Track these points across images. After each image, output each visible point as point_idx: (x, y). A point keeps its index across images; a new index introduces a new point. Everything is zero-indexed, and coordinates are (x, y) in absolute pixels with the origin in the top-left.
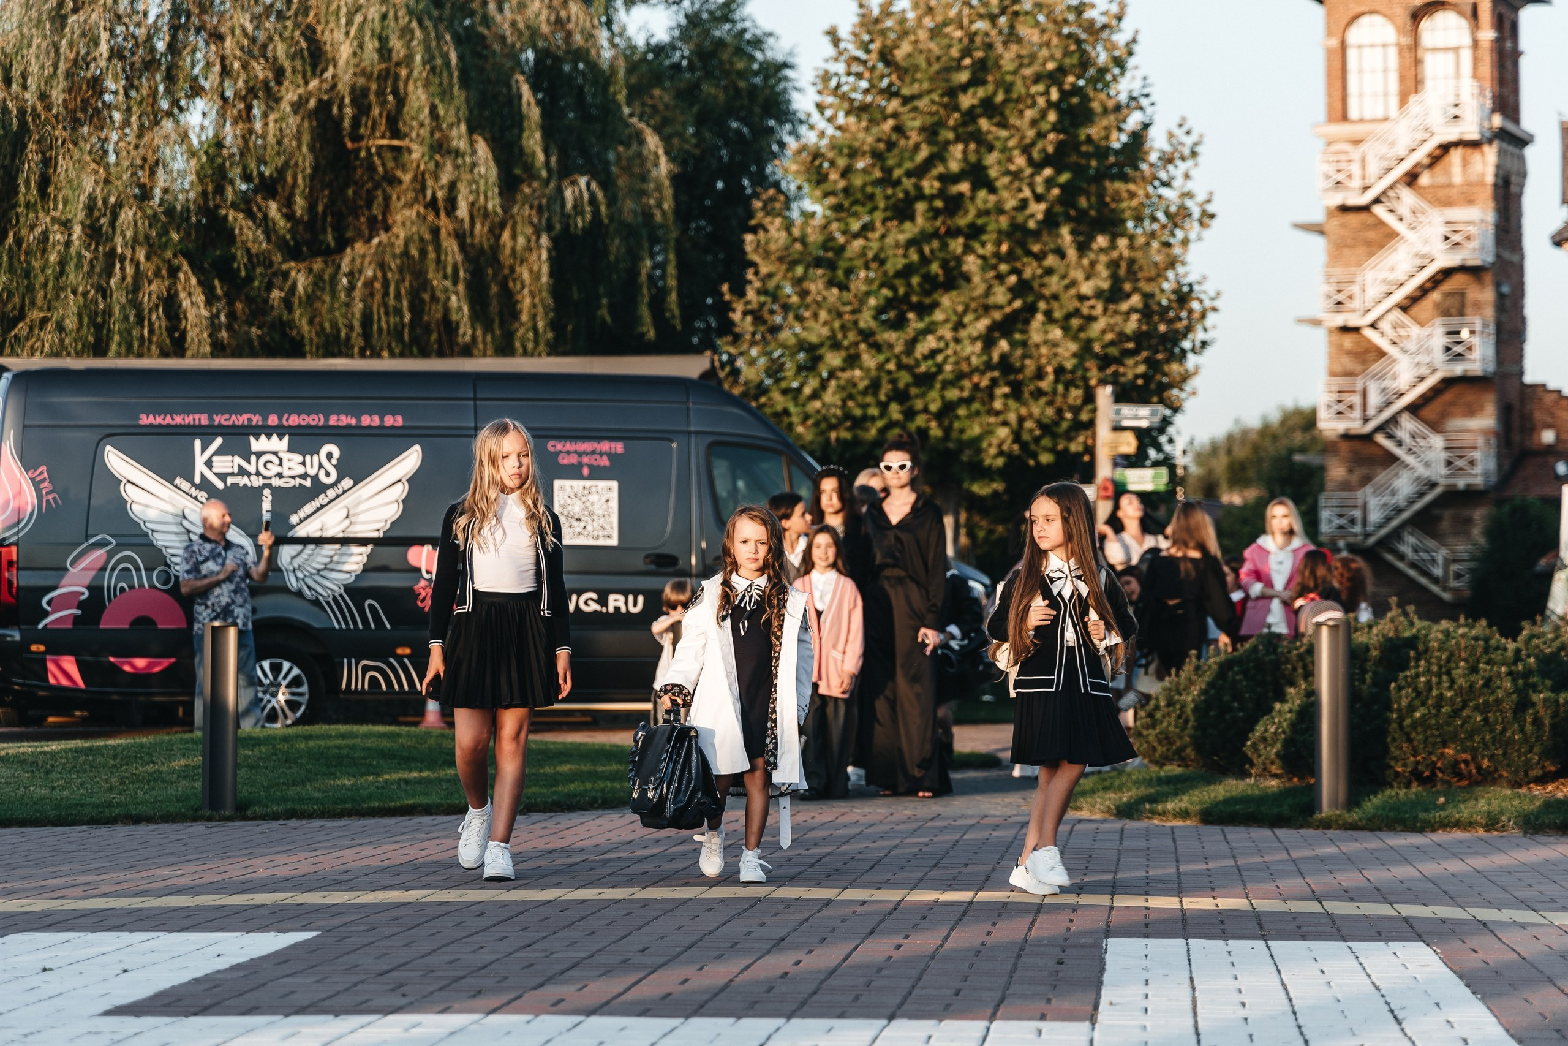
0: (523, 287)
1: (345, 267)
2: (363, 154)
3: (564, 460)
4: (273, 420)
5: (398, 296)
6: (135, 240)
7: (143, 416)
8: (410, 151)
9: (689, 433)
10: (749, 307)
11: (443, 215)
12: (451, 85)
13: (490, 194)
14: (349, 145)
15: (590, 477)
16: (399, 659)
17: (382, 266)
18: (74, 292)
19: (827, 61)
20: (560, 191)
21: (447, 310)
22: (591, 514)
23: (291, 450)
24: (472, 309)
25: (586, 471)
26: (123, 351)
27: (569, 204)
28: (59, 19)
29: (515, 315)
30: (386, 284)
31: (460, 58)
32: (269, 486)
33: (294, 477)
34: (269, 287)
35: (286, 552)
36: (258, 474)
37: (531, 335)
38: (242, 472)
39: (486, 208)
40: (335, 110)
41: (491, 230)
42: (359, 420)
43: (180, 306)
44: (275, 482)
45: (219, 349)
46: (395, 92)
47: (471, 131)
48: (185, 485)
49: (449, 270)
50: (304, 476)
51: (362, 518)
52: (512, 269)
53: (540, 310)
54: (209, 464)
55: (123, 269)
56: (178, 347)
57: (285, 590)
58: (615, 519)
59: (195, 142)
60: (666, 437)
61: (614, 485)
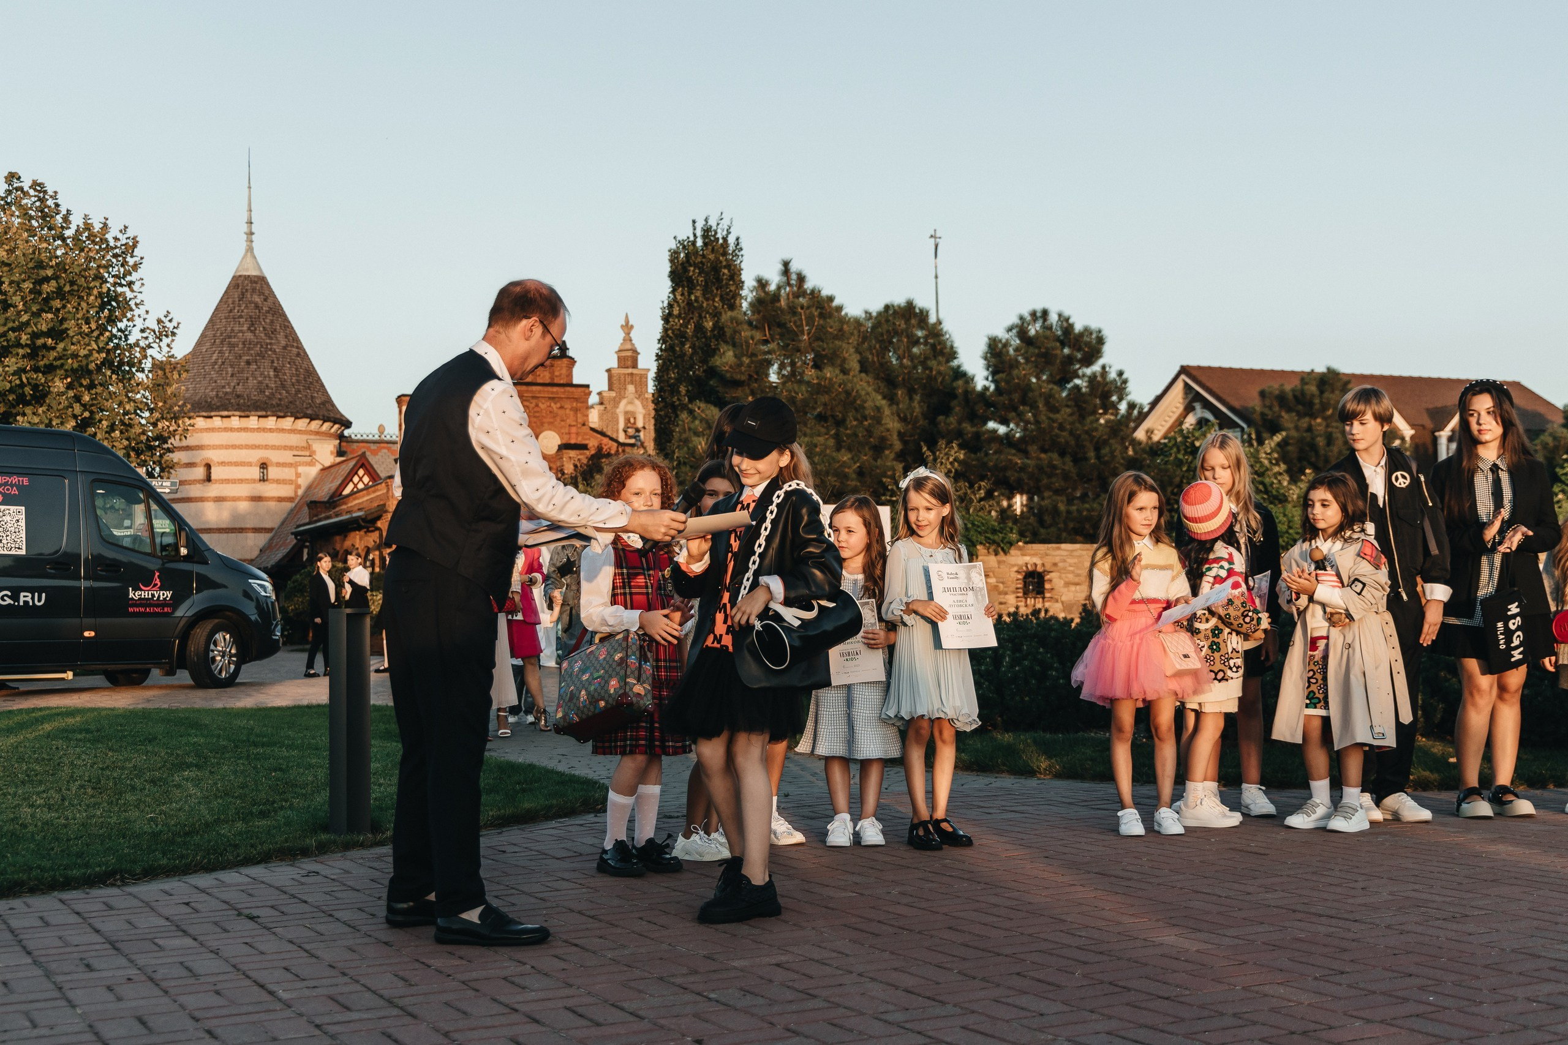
9: (76, 472)
15: (5, 503)
22: (5, 531)
58: (23, 534)
60: (59, 474)
61: (22, 509)
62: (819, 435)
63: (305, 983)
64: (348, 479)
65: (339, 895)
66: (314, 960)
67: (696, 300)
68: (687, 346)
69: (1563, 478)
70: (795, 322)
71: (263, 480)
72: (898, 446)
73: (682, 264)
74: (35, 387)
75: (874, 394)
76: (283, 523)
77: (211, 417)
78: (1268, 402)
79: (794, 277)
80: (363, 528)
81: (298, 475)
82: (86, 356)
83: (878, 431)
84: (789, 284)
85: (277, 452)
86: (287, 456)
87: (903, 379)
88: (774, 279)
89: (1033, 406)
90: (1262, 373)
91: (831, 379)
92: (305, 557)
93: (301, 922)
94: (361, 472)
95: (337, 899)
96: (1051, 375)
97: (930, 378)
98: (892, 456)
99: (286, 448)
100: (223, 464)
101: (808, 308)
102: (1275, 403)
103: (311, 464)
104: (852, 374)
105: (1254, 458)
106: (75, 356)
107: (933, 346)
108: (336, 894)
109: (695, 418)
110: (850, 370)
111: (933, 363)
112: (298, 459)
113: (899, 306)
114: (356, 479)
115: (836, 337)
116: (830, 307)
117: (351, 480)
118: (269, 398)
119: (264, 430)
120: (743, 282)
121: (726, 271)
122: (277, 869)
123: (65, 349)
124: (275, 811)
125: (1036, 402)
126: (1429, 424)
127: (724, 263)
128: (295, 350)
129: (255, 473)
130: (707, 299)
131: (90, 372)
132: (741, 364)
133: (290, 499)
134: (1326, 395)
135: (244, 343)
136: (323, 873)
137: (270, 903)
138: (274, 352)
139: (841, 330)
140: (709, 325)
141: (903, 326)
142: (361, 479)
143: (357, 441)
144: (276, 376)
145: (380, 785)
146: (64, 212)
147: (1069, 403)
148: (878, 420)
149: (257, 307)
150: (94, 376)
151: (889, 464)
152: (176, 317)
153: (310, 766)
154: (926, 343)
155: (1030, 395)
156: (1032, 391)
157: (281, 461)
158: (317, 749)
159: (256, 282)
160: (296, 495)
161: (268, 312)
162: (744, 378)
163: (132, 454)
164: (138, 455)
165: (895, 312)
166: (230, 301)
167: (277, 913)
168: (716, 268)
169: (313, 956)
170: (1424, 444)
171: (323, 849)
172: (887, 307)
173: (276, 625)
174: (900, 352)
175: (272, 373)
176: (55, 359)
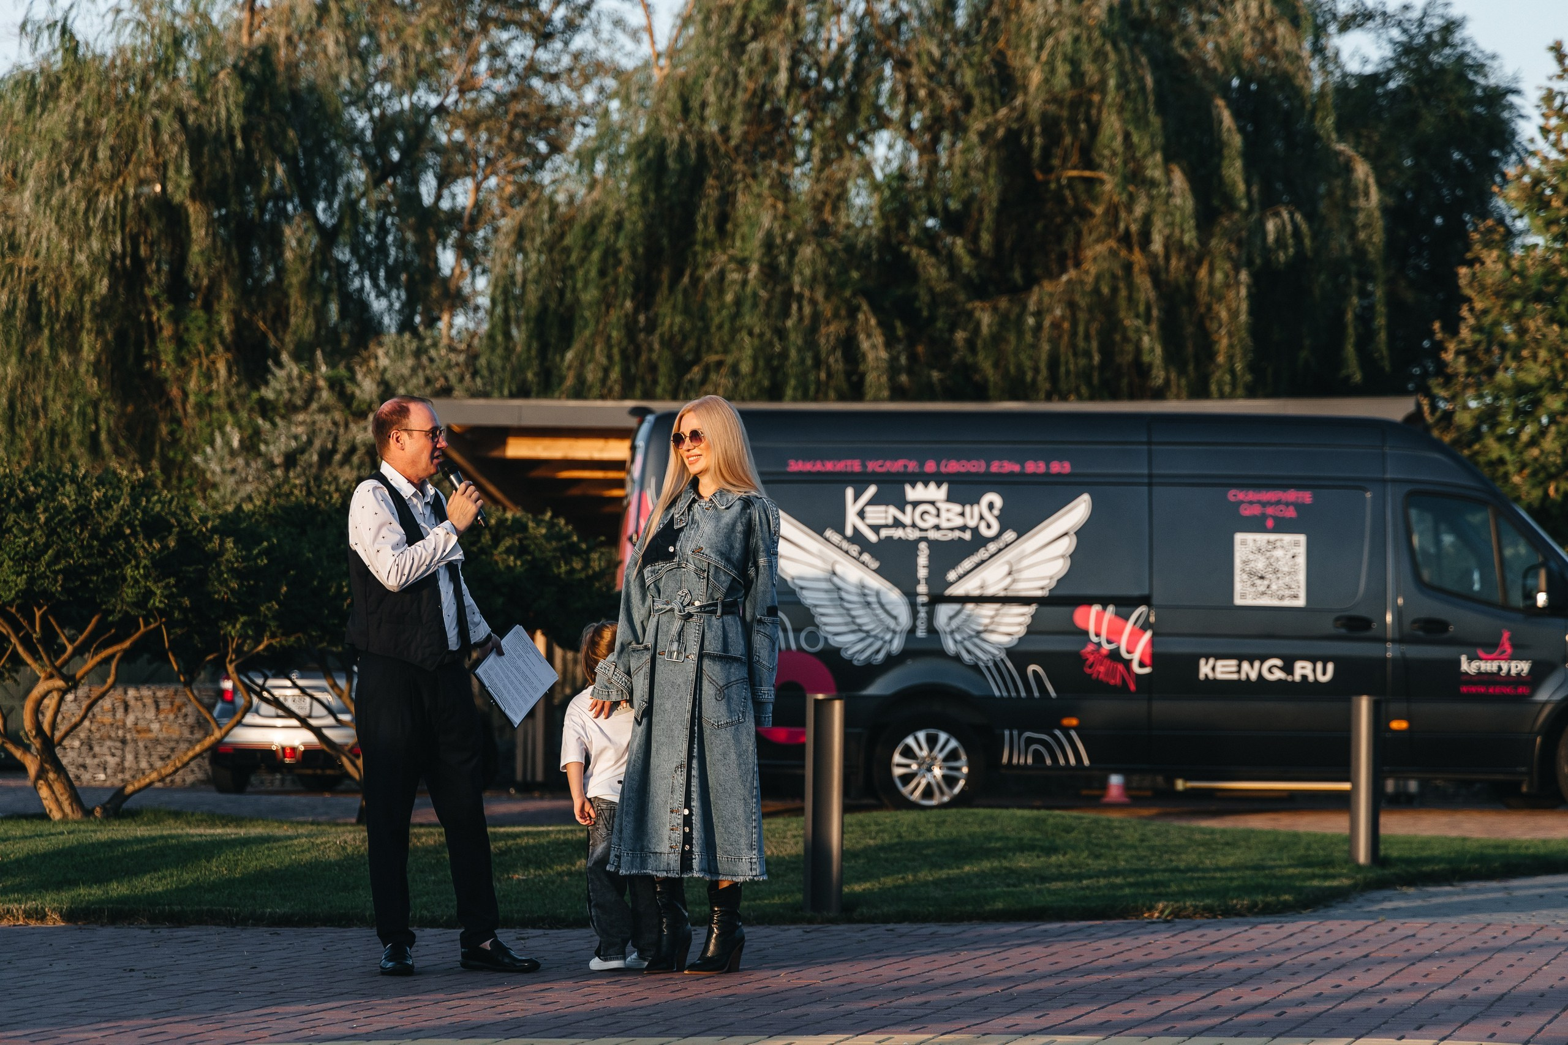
0: (1220, 326)
1: (1032, 307)
2: (1053, 186)
3: (1246, 511)
4: (930, 467)
5: (1087, 337)
6: (814, 278)
7: (792, 462)
8: (1102, 182)
9: (1384, 481)
10: (1463, 346)
11: (1137, 250)
12: (1146, 111)
13: (1186, 226)
14: (1040, 176)
15: (1275, 530)
16: (1065, 730)
17: (1072, 305)
18: (751, 334)
19: (1550, 78)
20: (1261, 225)
21: (1138, 350)
22: (1276, 571)
23: (950, 499)
24: (1165, 349)
25: (1270, 523)
26: (799, 394)
27: (1271, 238)
28: (738, 46)
29: (1211, 355)
30: (1074, 323)
31: (1158, 82)
32: (925, 539)
33: (952, 529)
34: (952, 329)
35: (944, 611)
36: (914, 525)
37: (1227, 378)
38: (897, 524)
39: (1181, 241)
40: (1025, 140)
41: (1188, 267)
42: (1023, 467)
43: (858, 347)
44: (933, 535)
45: (898, 393)
46: (1088, 120)
47: (1168, 159)
48: (836, 538)
49: (1142, 308)
50: (963, 528)
51: (1025, 574)
52: (1209, 308)
53: (1238, 352)
54: (861, 514)
55: (800, 309)
56: (857, 391)
57: (941, 653)
58: (1302, 577)
59: (879, 175)
60: (1358, 485)
61: (1302, 538)
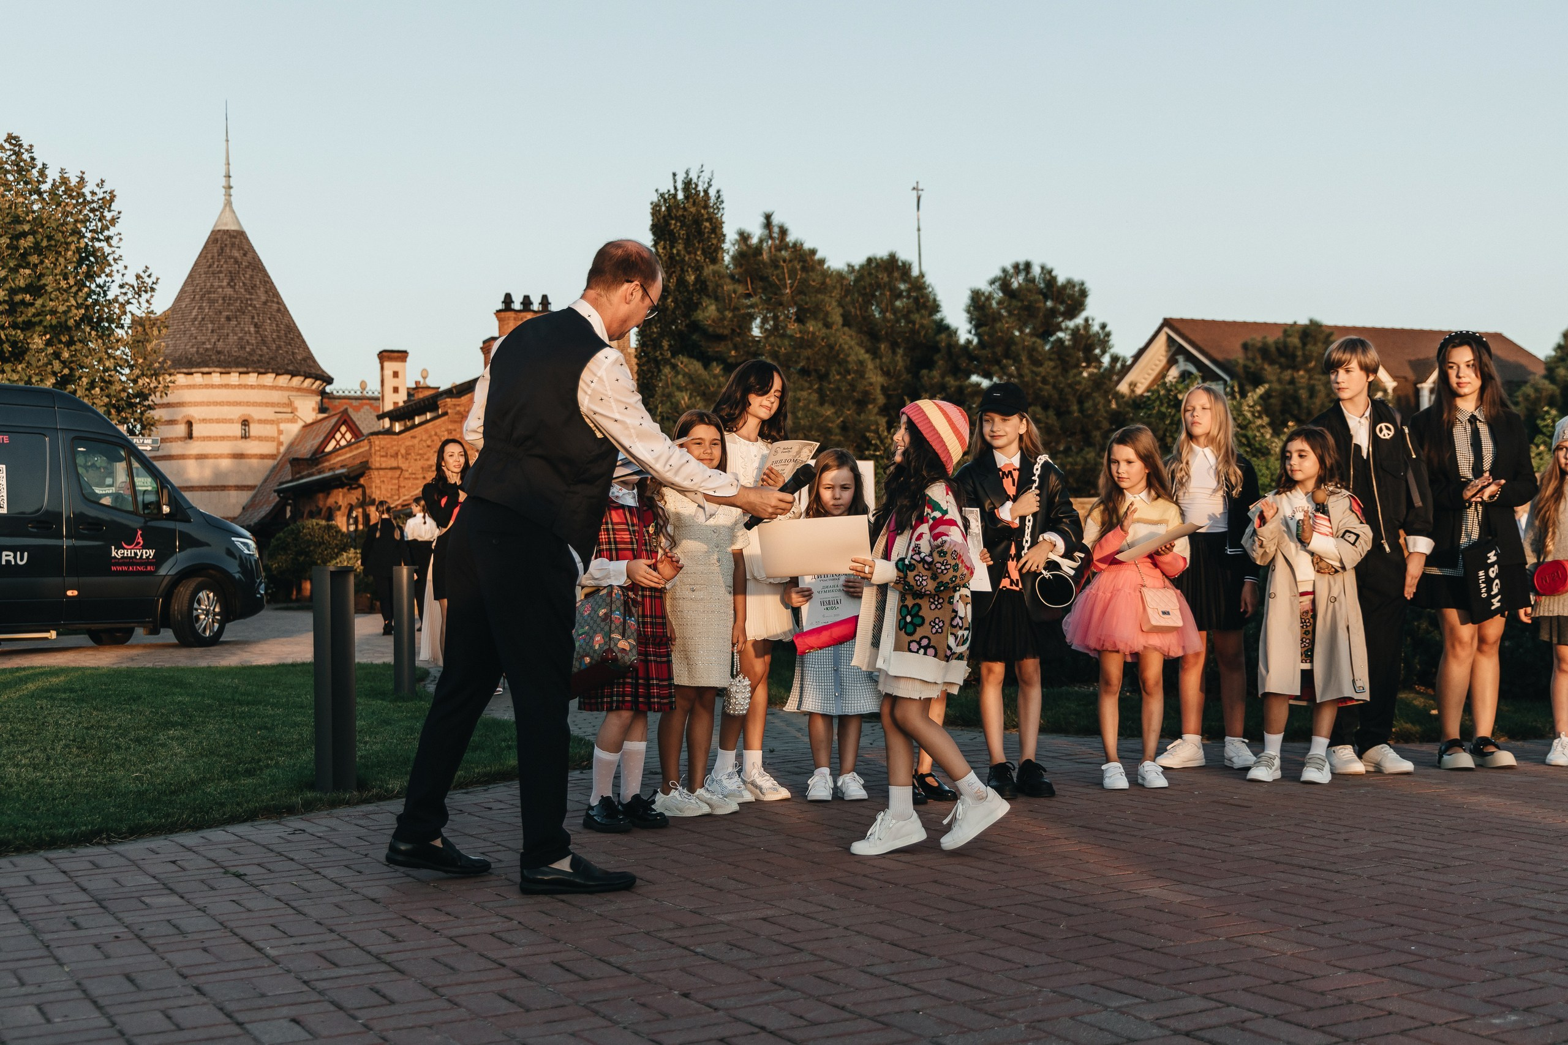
9: (57, 430)
58: (4, 493)
60: (39, 432)
61: (3, 467)
62: (802, 390)
63: (294, 940)
64: (331, 436)
65: (326, 853)
66: (301, 917)
67: (678, 254)
68: (669, 300)
69: (1544, 430)
70: (777, 276)
71: (245, 437)
72: (881, 400)
73: (664, 217)
74: (14, 344)
75: (857, 348)
76: (265, 481)
77: (192, 374)
78: (1250, 355)
79: (776, 230)
80: (346, 485)
81: (280, 432)
82: (65, 313)
83: (861, 386)
84: (771, 237)
85: (258, 409)
86: (268, 413)
87: (886, 333)
88: (756, 232)
89: (1016, 360)
90: (1245, 325)
91: (813, 333)
92: (288, 515)
93: (288, 880)
94: (343, 429)
95: (324, 856)
96: (1034, 328)
97: (913, 332)
98: (876, 410)
99: (267, 404)
100: (204, 421)
101: (791, 261)
102: (1258, 356)
103: (293, 421)
104: (835, 327)
105: (1238, 411)
106: (53, 312)
107: (916, 300)
108: (322, 851)
109: (677, 373)
110: (833, 323)
111: (916, 317)
112: (280, 416)
113: (882, 259)
114: (338, 436)
115: (819, 291)
116: (812, 260)
117: (333, 437)
118: (249, 353)
119: (246, 386)
120: (724, 236)
121: (707, 224)
122: (263, 827)
123: (43, 306)
124: (261, 769)
125: (1019, 355)
126: (1411, 375)
127: (706, 216)
128: (275, 306)
129: (237, 430)
130: (689, 253)
131: (69, 329)
132: (723, 319)
133: (272, 457)
134: (1309, 347)
135: (224, 299)
136: (310, 830)
137: (256, 861)
138: (255, 307)
139: (824, 283)
140: (691, 278)
141: (886, 279)
142: (343, 436)
143: (339, 398)
144: (257, 332)
145: (366, 743)
146: (40, 166)
147: (1053, 356)
148: (861, 374)
149: (236, 262)
150: (74, 333)
151: (872, 418)
152: (155, 273)
153: (296, 724)
154: (908, 297)
155: (1013, 348)
156: (1015, 344)
157: (263, 417)
158: (302, 707)
159: (235, 237)
160: (278, 453)
161: (247, 267)
162: (726, 332)
163: (113, 411)
164: (119, 412)
165: (878, 265)
166: (209, 256)
167: (263, 871)
168: (697, 221)
169: (300, 913)
170: (1407, 397)
171: (309, 807)
172: (869, 260)
173: (261, 583)
174: (883, 305)
175: (252, 329)
176: (34, 315)
